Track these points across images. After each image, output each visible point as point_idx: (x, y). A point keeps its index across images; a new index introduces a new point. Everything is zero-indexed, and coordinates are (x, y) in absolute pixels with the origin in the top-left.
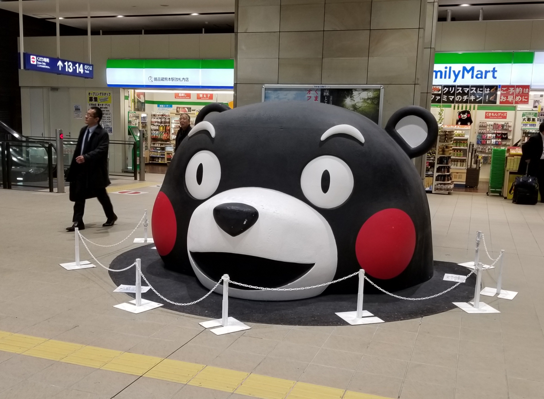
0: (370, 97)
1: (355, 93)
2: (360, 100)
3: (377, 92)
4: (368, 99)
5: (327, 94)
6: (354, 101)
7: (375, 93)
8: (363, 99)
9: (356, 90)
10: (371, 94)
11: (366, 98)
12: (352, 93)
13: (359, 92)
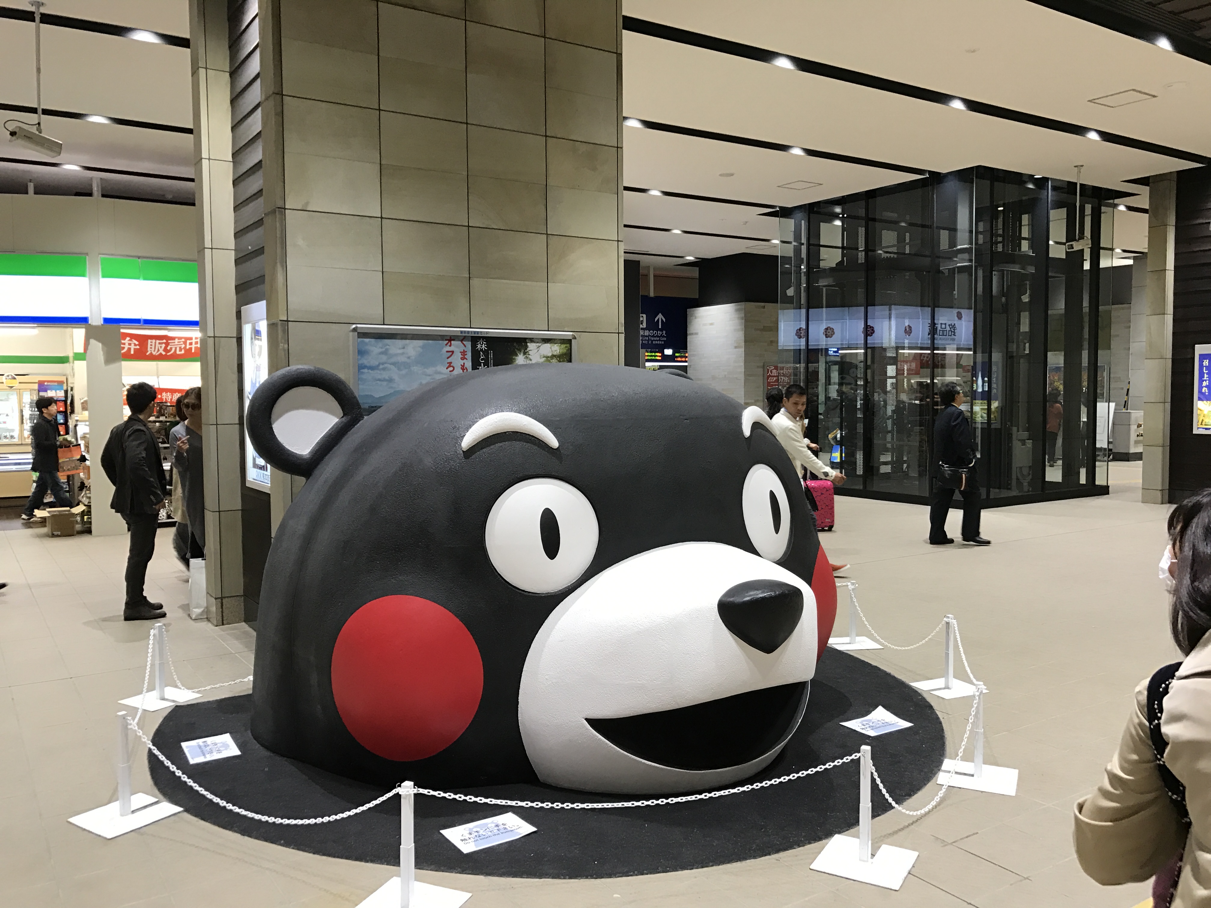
0: (555, 353)
1: (531, 346)
2: (541, 358)
3: (565, 346)
4: (553, 356)
5: (483, 346)
6: (531, 360)
7: (563, 346)
8: (544, 357)
9: (532, 340)
10: (557, 349)
11: (550, 355)
12: (527, 347)
13: (538, 344)
